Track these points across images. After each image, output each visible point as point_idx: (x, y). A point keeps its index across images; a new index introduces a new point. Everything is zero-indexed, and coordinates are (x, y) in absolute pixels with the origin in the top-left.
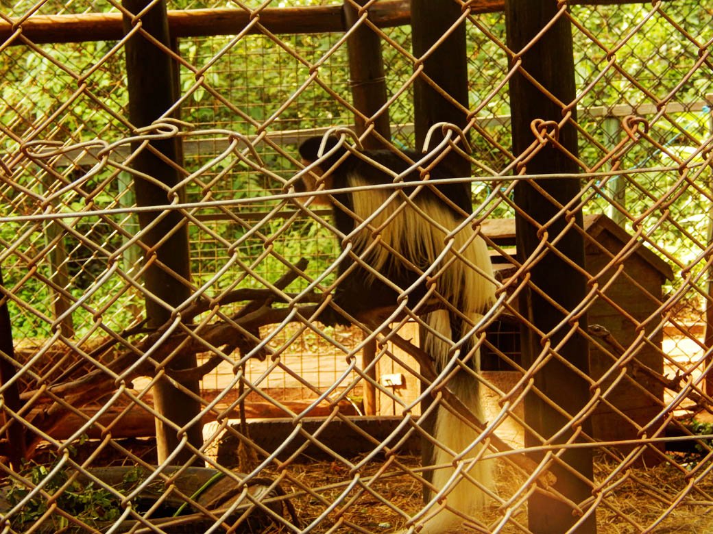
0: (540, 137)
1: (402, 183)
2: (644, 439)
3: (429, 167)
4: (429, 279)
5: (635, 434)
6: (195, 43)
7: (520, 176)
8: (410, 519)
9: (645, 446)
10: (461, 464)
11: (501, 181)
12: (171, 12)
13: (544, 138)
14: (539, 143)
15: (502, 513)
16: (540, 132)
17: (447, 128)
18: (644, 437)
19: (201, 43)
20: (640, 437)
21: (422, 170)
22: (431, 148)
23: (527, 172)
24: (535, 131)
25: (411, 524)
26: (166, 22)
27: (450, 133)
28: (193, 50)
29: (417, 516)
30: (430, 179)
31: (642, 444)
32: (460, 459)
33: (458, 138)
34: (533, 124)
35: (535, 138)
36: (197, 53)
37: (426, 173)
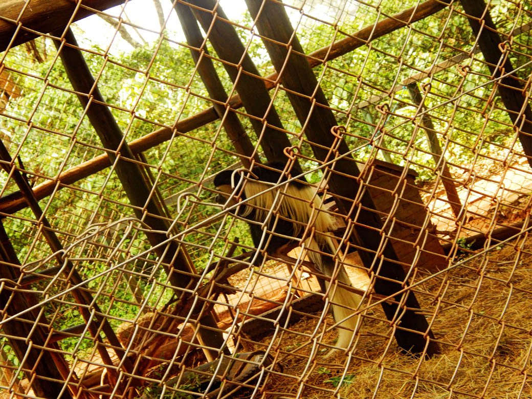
0: (291, 157)
1: (227, 209)
2: (406, 288)
3: (240, 194)
4: (262, 251)
5: (400, 287)
6: (156, 149)
7: (289, 180)
8: (300, 379)
9: (409, 291)
10: (315, 340)
11: (279, 187)
12: (129, 144)
13: (293, 156)
14: (291, 160)
15: (347, 355)
16: (289, 154)
17: (240, 171)
18: (406, 286)
19: (159, 148)
20: (404, 288)
21: (237, 197)
22: (236, 185)
23: (293, 176)
24: (287, 154)
25: (301, 381)
26: (129, 149)
27: (242, 173)
28: (157, 152)
29: (302, 375)
30: (243, 200)
31: (406, 291)
32: (314, 337)
33: (249, 174)
34: (285, 151)
35: (288, 158)
36: (160, 153)
37: (239, 198)
